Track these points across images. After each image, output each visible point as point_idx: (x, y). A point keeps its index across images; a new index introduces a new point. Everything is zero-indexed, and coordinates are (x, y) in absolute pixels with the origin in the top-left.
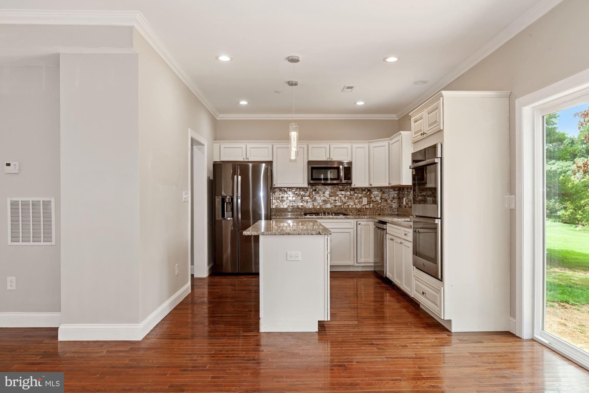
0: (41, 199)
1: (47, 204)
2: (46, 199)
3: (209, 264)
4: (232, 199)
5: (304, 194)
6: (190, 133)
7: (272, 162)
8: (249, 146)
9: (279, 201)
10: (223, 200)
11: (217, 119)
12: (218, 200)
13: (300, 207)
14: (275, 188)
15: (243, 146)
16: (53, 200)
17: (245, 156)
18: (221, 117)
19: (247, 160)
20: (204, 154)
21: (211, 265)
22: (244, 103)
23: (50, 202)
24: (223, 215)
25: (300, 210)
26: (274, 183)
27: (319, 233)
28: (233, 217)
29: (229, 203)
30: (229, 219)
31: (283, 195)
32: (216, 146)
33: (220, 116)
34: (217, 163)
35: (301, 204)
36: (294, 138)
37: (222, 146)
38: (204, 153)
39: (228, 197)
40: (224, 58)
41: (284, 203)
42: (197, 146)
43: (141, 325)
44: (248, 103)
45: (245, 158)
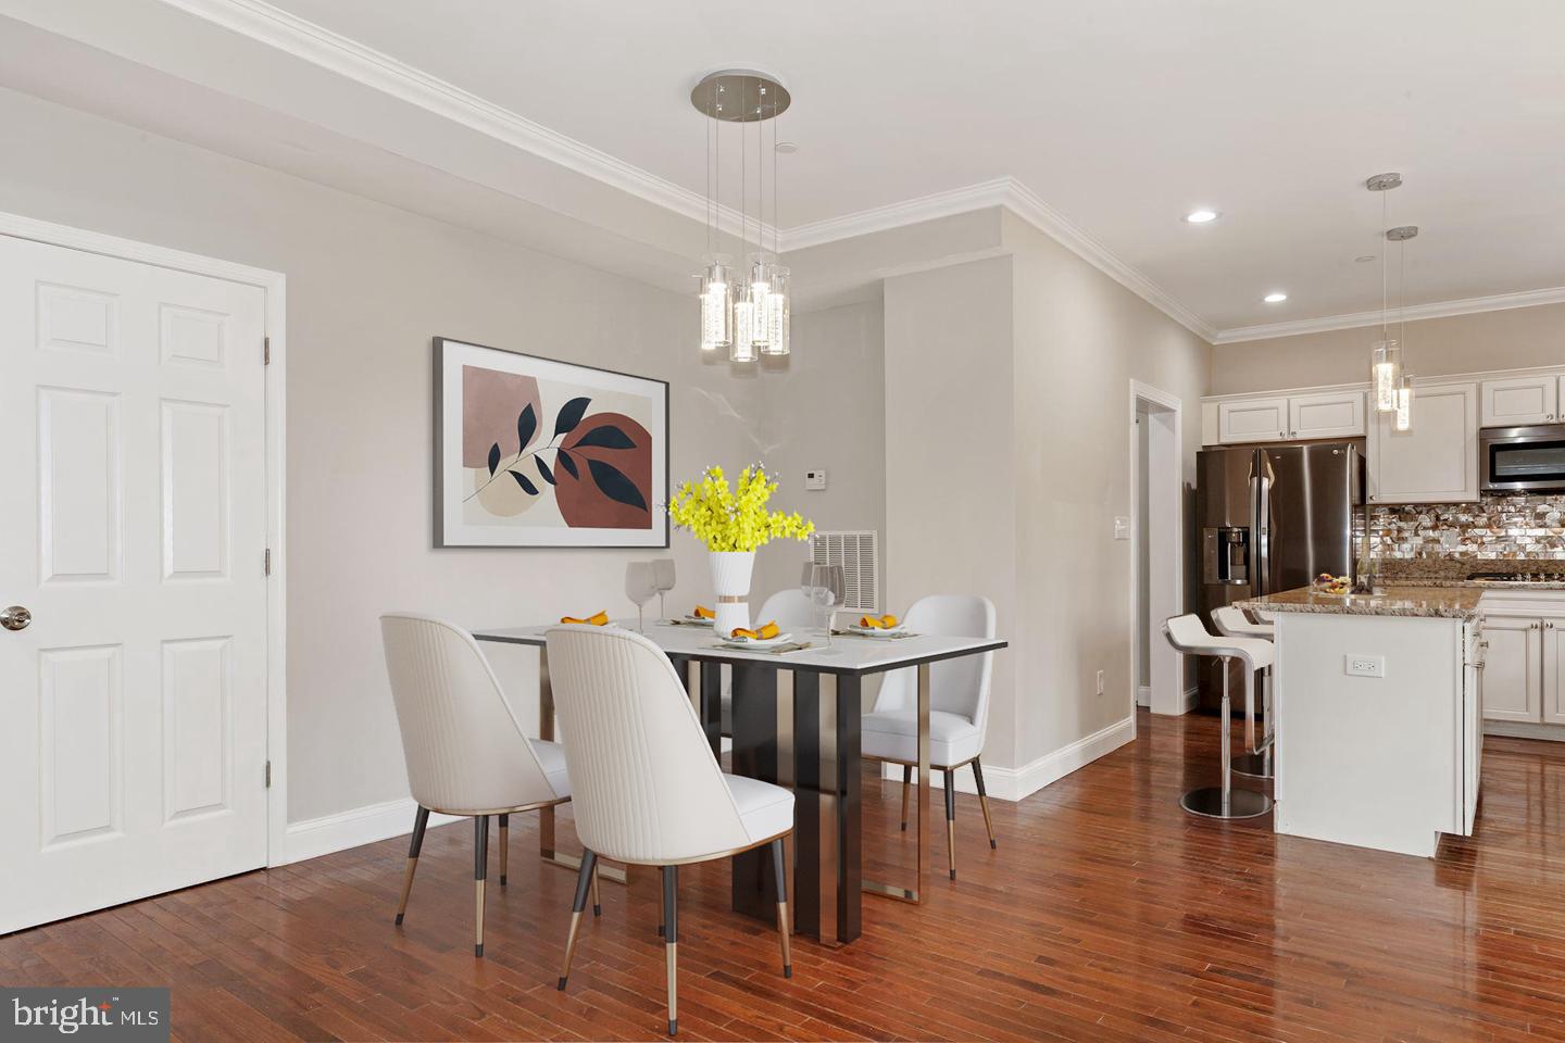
0: (858, 533)
1: (866, 541)
2: (867, 533)
3: (1188, 685)
4: (1246, 535)
5: (1471, 519)
6: (1135, 388)
7: (1365, 437)
8: (1297, 401)
9: (1389, 542)
10: (1223, 537)
11: (1214, 344)
12: (1210, 536)
13: (1457, 555)
14: (1376, 506)
15: (1281, 402)
16: (875, 534)
17: (1286, 429)
18: (1222, 338)
19: (1291, 438)
20: (1174, 431)
21: (1195, 690)
22: (1276, 298)
23: (870, 538)
24: (1223, 573)
25: (1458, 565)
26: (1370, 492)
27: (1436, 613)
28: (1248, 577)
29: (1239, 543)
30: (1239, 582)
31: (1402, 524)
32: (1209, 409)
33: (1220, 335)
34: (1213, 449)
35: (1462, 548)
36: (1386, 378)
37: (1225, 408)
38: (1172, 428)
39: (1236, 530)
40: (1202, 216)
41: (1406, 546)
42: (1157, 415)
43: (1020, 773)
44: (1289, 297)
45: (1285, 431)
